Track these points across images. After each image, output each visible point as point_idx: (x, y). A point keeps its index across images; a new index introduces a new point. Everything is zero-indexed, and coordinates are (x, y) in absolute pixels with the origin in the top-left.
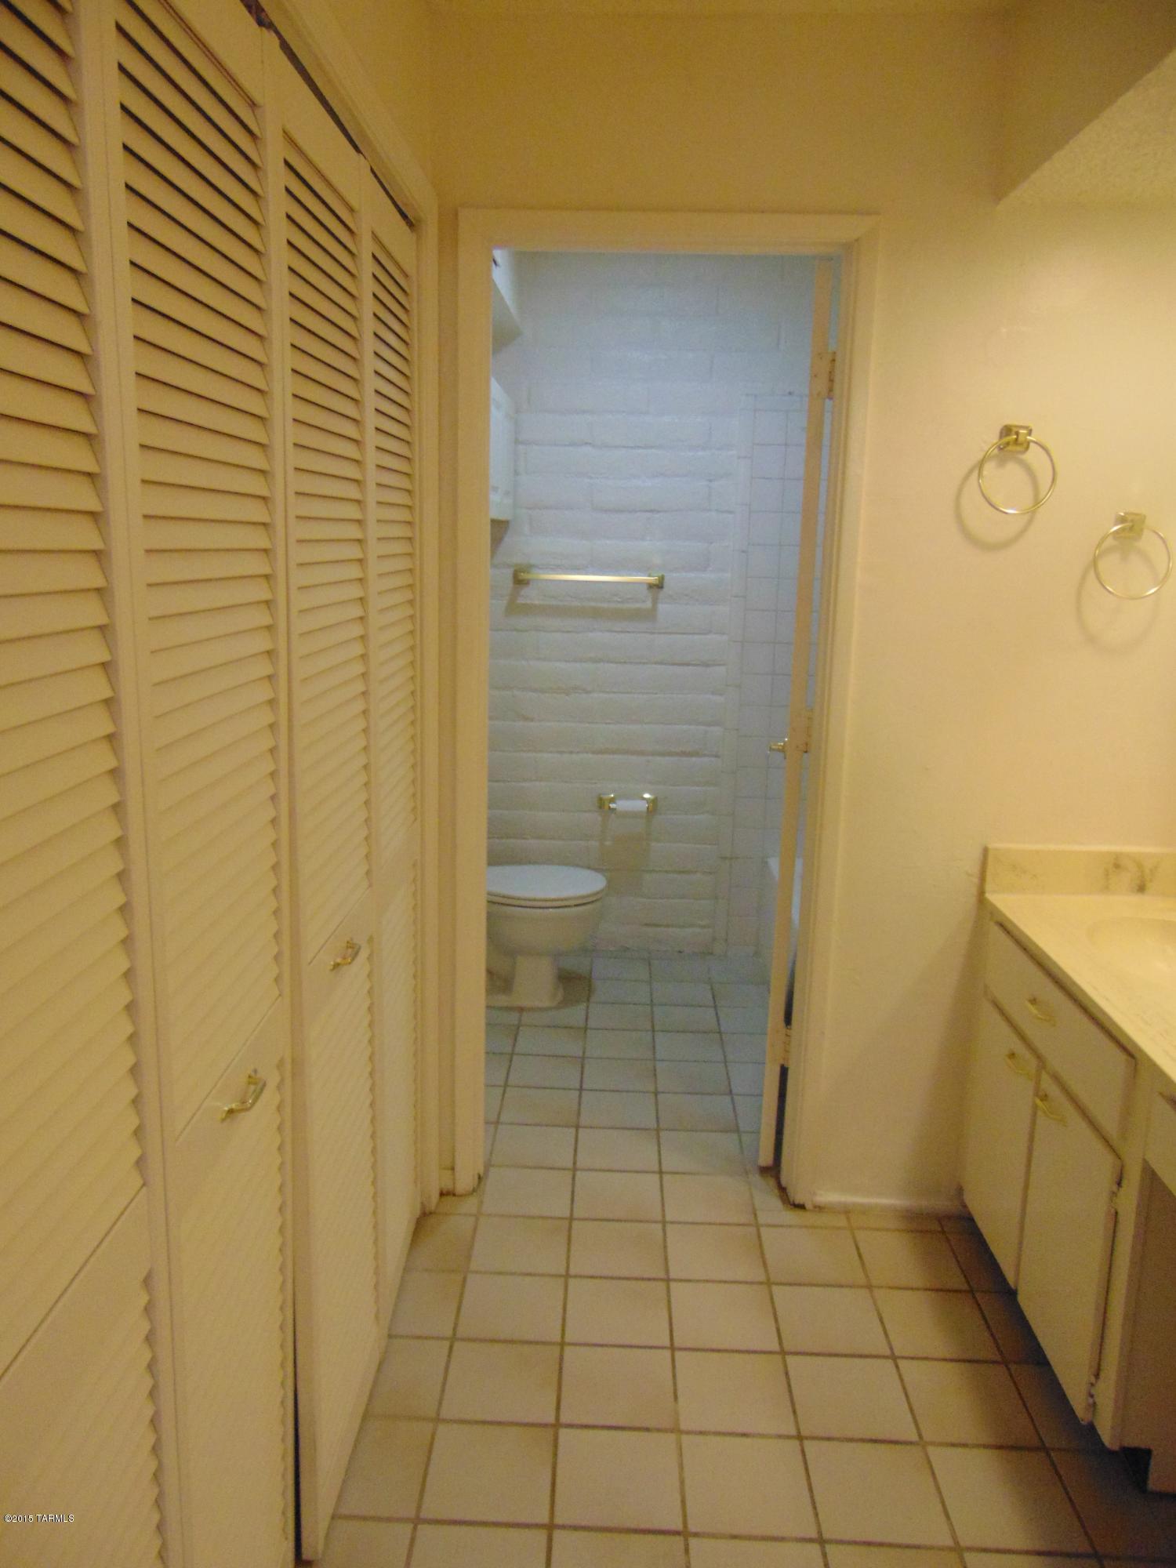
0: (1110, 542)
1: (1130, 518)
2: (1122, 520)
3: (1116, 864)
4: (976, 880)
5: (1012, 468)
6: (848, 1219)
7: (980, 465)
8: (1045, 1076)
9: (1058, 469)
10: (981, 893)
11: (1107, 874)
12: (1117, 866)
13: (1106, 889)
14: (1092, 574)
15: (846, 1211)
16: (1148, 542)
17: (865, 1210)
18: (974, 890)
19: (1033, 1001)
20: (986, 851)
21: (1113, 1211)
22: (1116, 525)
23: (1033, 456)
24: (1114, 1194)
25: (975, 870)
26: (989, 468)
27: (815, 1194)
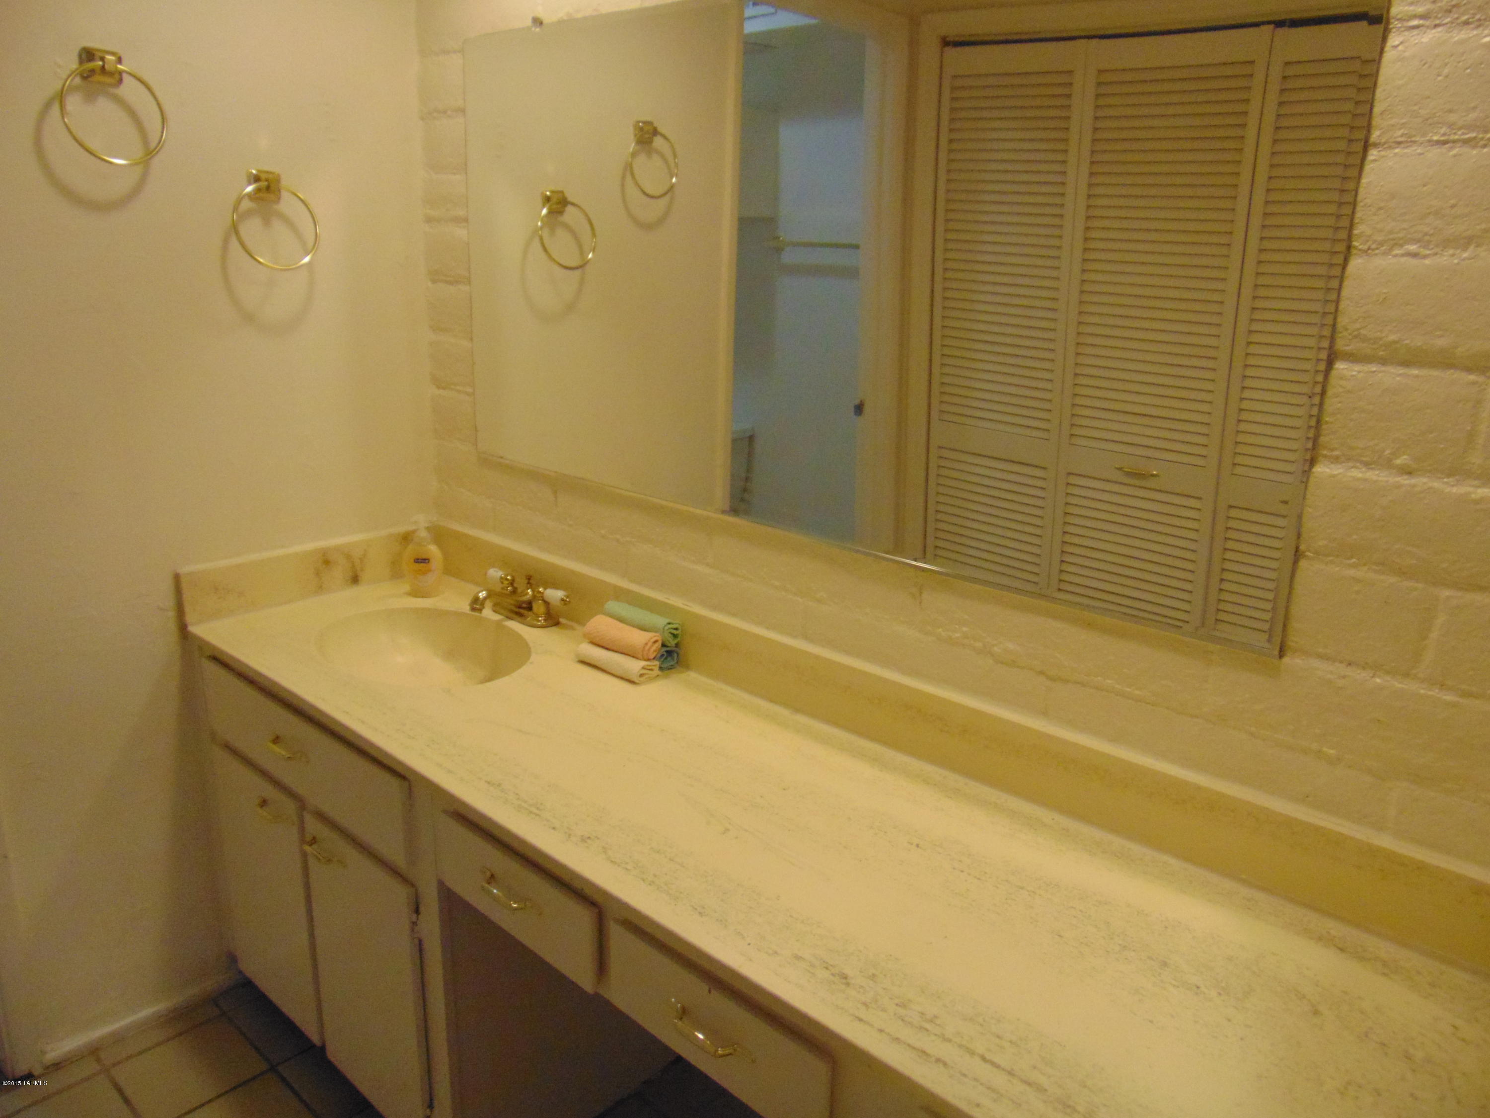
0: (246, 204)
1: (263, 176)
2: (257, 179)
3: (325, 560)
4: (172, 614)
5: (104, 104)
6: (98, 1060)
7: (61, 97)
8: (309, 820)
9: (166, 108)
10: (183, 628)
11: (318, 574)
12: (327, 562)
13: (320, 589)
14: (234, 239)
15: (94, 1051)
16: (287, 204)
17: (118, 1038)
18: (172, 626)
19: (276, 740)
20: (177, 578)
21: (417, 942)
22: (250, 184)
23: (129, 89)
24: (414, 924)
25: (169, 602)
26: (74, 103)
27: (43, 1053)
